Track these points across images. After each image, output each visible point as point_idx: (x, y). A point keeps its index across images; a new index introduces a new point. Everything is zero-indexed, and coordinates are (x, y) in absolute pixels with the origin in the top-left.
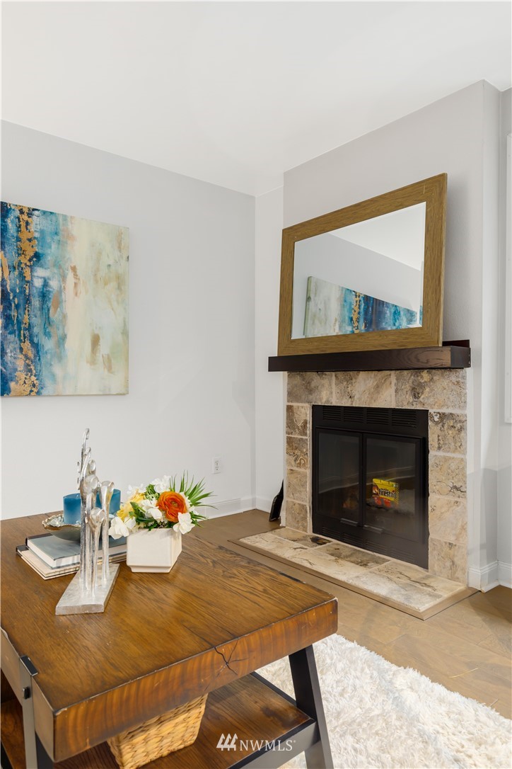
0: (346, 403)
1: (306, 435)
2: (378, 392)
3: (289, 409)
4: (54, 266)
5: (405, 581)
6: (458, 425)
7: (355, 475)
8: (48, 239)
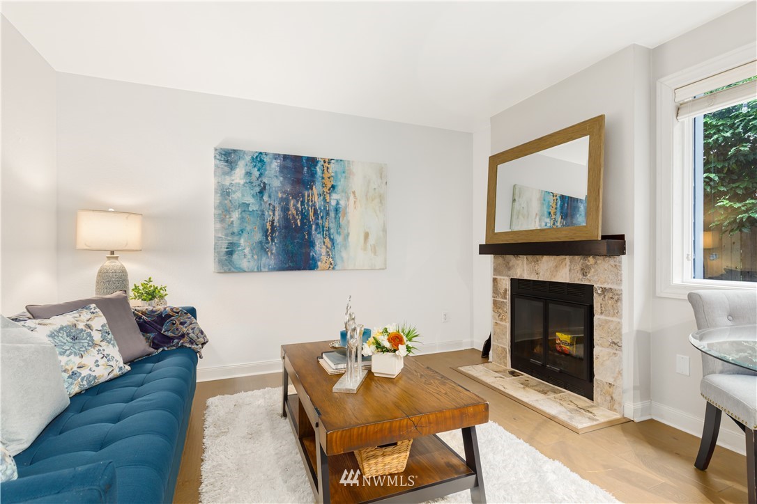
0: (534, 277)
1: (506, 299)
2: (557, 271)
3: (495, 280)
4: (343, 191)
5: (574, 407)
6: (616, 297)
7: (541, 330)
8: (339, 177)
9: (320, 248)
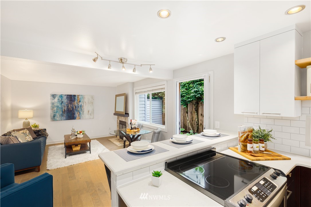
1: (119, 124)
2: (123, 119)
3: (117, 121)
4: (82, 102)
6: (128, 124)
8: (81, 99)
9: (77, 114)
